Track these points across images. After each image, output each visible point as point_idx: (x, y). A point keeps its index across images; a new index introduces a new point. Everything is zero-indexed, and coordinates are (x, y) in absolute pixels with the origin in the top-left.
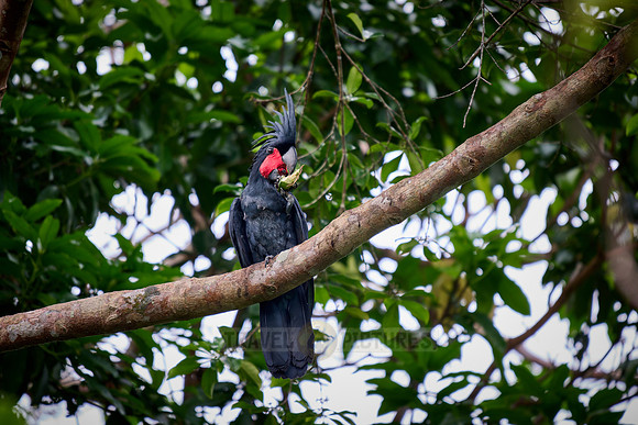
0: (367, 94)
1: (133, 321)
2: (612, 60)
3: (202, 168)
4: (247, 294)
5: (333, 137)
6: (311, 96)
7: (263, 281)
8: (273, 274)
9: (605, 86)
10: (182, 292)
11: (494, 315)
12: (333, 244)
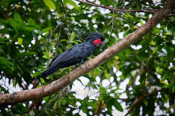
0: (77, 40)
1: (9, 102)
2: (152, 23)
3: (25, 69)
4: (43, 94)
6: (60, 41)
7: (48, 90)
8: (51, 88)
9: (150, 31)
10: (24, 94)
11: (112, 112)
12: (69, 79)
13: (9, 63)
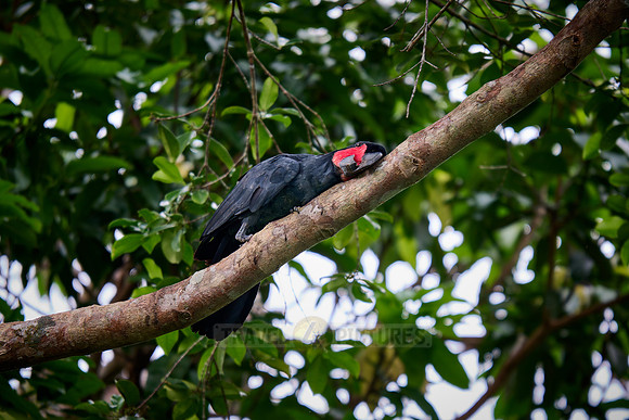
0: (286, 110)
1: (25, 357)
2: (576, 39)
4: (156, 322)
5: (246, 160)
6: (219, 113)
7: (175, 306)
8: (187, 297)
9: (569, 70)
10: (81, 321)
12: (255, 261)
13: (23, 200)
